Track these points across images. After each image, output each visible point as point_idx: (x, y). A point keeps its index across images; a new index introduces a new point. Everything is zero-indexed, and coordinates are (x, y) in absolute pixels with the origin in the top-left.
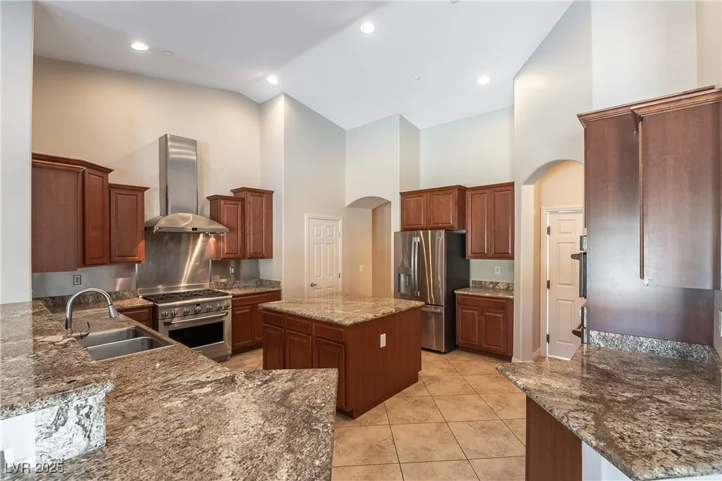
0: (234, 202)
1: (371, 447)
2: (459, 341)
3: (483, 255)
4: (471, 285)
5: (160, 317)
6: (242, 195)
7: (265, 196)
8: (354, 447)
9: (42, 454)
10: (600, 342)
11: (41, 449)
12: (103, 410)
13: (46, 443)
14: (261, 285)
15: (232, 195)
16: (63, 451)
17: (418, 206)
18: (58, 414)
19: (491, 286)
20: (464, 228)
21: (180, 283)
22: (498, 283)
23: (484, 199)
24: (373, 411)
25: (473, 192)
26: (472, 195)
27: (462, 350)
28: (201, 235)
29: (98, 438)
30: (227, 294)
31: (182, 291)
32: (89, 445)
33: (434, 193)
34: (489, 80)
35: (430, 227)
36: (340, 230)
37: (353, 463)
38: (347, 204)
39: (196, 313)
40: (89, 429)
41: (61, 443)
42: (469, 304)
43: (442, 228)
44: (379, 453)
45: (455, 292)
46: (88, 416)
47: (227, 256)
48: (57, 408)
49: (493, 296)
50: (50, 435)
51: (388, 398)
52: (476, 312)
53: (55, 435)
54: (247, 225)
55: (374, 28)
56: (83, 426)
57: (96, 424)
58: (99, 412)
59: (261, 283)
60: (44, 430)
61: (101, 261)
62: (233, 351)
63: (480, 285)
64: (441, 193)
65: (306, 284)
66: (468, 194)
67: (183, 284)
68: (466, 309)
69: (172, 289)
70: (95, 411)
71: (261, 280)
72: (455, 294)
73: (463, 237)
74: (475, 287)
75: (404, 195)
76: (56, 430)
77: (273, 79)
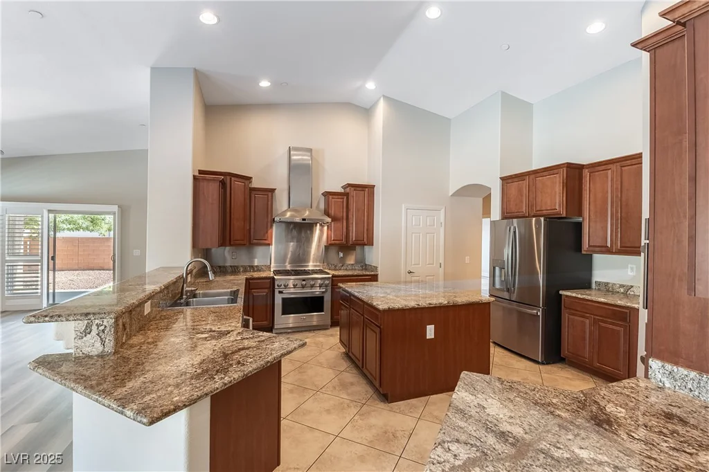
0: (340, 197)
1: (386, 433)
2: (565, 352)
3: (603, 249)
4: (594, 286)
5: (276, 287)
6: (348, 190)
7: (366, 191)
8: (370, 427)
9: (77, 348)
10: (664, 379)
11: (77, 345)
12: (113, 330)
13: (80, 342)
14: (366, 269)
15: (343, 191)
16: (89, 349)
17: (520, 191)
18: (87, 326)
19: (622, 290)
20: (580, 214)
21: (308, 262)
22: (632, 287)
23: (607, 177)
24: (413, 401)
25: (592, 170)
26: (590, 173)
27: (569, 365)
28: (318, 224)
29: (110, 346)
30: (328, 274)
31: (310, 268)
32: (103, 350)
33: (538, 175)
34: (604, 26)
35: (532, 214)
36: (442, 219)
37: (359, 441)
38: (450, 194)
39: (303, 287)
40: (104, 339)
41: (88, 344)
42: (579, 309)
43: (542, 216)
44: (388, 440)
45: (561, 292)
46: (103, 331)
47: (333, 242)
48: (86, 322)
49: (609, 302)
50: (82, 338)
51: (437, 394)
52: (587, 321)
53: (84, 338)
54: (350, 216)
55: (440, 13)
56: (100, 337)
57: (108, 338)
58: (110, 330)
59: (365, 267)
60: (79, 334)
61: (241, 242)
62: (332, 322)
63: (606, 288)
64: (545, 173)
65: (403, 271)
66: (586, 172)
67: (311, 264)
68: (573, 315)
69: (302, 266)
70: (108, 329)
71: (366, 265)
72: (561, 295)
73: (579, 226)
74: (599, 290)
75: (506, 180)
76: (85, 335)
77: (371, 85)
